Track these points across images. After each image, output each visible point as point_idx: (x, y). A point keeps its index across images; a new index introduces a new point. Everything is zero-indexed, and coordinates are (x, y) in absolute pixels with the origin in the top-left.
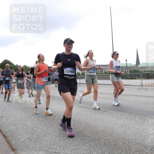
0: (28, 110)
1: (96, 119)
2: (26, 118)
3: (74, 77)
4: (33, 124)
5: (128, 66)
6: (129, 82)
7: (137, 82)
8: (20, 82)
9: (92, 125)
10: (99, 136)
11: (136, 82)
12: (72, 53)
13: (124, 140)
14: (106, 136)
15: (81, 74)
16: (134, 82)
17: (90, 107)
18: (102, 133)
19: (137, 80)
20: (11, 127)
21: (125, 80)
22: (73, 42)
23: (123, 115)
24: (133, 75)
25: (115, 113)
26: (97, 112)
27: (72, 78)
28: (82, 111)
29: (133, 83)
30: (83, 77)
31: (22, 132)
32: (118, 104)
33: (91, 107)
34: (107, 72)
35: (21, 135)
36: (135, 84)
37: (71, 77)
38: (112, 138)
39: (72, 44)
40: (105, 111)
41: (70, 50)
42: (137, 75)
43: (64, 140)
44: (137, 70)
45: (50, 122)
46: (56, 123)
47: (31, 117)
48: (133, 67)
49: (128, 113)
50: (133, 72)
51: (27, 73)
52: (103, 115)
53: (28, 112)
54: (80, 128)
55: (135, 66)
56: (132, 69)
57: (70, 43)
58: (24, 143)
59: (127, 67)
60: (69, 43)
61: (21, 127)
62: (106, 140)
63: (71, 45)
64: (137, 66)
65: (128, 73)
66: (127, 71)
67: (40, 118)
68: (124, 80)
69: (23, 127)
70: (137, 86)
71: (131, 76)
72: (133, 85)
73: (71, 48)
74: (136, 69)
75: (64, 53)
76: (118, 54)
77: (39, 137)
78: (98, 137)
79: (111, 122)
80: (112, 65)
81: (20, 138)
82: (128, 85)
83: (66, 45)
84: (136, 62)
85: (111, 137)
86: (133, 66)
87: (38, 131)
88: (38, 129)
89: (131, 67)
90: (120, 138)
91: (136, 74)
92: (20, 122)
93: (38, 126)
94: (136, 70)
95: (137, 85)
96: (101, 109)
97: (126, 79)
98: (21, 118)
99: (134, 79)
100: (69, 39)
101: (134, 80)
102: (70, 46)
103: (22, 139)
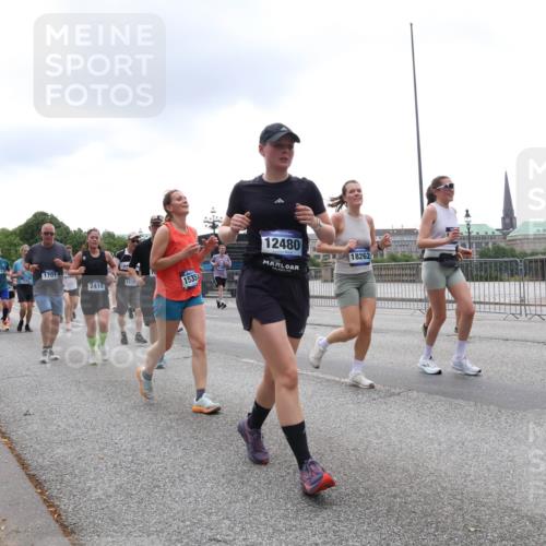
0: (119, 391)
1: (361, 422)
2: (112, 417)
3: (297, 267)
4: (137, 440)
5: (474, 234)
6: (477, 291)
7: (507, 290)
8: (93, 289)
9: (346, 444)
10: (370, 482)
11: (502, 289)
12: (290, 177)
13: (459, 497)
14: (395, 483)
16: (497, 292)
17: (337, 379)
18: (382, 473)
19: (507, 283)
20: (59, 451)
22: (296, 139)
23: (456, 408)
24: (491, 267)
25: (426, 400)
26: (363, 397)
27: (292, 267)
28: (310, 393)
29: (492, 293)
31: (96, 468)
32: (437, 369)
33: (343, 380)
34: (399, 255)
35: (94, 479)
36: (497, 298)
37: (287, 266)
38: (415, 490)
39: (291, 147)
40: (392, 395)
41: (284, 169)
42: (506, 268)
43: (246, 497)
44: (507, 247)
45: (194, 431)
46: (218, 434)
47: (128, 415)
48: (493, 237)
49: (472, 403)
50: (492, 254)
51: (119, 256)
52: (384, 406)
53: (119, 397)
55: (497, 233)
56: (487, 244)
57: (286, 142)
58: (104, 506)
59: (469, 237)
60: (278, 141)
61: (94, 449)
62: (395, 496)
63: (287, 150)
64: (505, 235)
65: (475, 258)
67: (162, 419)
69: (101, 449)
70: (505, 304)
71: (486, 268)
73: (286, 159)
74: (503, 245)
75: (261, 177)
76: (452, 186)
77: (158, 487)
78: (366, 484)
79: (413, 434)
80: (434, 222)
81: (90, 489)
83: (268, 147)
84: (503, 219)
85: (411, 487)
86: (490, 233)
88: (153, 456)
89: (484, 237)
90: (444, 489)
91: (501, 263)
92: (91, 432)
93: (153, 444)
94: (503, 249)
95: (507, 301)
96: (377, 386)
98: (95, 418)
99: (496, 279)
100: (280, 126)
101: (497, 284)
102: (285, 153)
103: (96, 491)
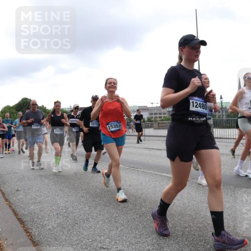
0: (60, 180)
2: (56, 192)
4: (68, 202)
5: (224, 107)
6: (225, 133)
10: (174, 221)
14: (186, 221)
15: (146, 120)
17: (160, 174)
18: (180, 217)
20: (32, 207)
21: (219, 129)
24: (232, 122)
28: (147, 180)
29: (232, 134)
30: (150, 125)
31: (48, 215)
35: (48, 220)
38: (195, 225)
43: (117, 228)
45: (94, 198)
46: (105, 199)
47: (64, 191)
53: (60, 182)
54: (143, 209)
58: (52, 233)
59: (222, 108)
61: (48, 206)
62: (186, 228)
65: (225, 118)
66: (223, 115)
67: (79, 193)
68: (217, 129)
69: (51, 206)
71: (229, 122)
72: (232, 137)
78: (172, 222)
81: (45, 225)
82: (224, 138)
85: (193, 224)
87: (74, 213)
88: (75, 210)
92: (47, 199)
97: (221, 128)
98: (49, 192)
103: (48, 225)
